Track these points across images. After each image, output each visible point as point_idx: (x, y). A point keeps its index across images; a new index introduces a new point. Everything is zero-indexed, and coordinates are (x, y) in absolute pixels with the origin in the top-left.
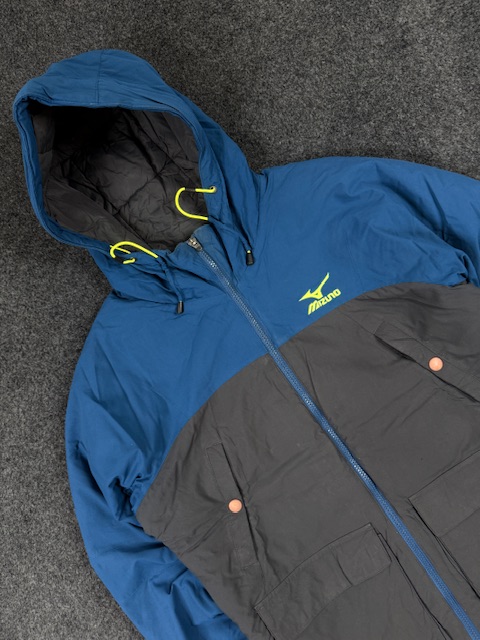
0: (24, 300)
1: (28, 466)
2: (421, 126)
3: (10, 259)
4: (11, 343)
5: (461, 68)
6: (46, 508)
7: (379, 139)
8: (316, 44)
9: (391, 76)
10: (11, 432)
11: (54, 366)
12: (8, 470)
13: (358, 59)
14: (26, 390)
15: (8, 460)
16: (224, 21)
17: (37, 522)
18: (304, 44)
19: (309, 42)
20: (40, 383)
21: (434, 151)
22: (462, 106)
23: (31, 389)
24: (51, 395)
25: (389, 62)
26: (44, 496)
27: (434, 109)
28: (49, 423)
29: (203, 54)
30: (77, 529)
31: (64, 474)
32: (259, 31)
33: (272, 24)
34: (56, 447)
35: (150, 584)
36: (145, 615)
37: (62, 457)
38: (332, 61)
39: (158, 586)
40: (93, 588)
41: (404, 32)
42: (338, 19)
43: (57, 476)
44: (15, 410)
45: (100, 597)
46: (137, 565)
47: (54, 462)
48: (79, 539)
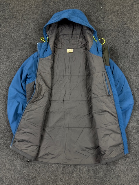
0: (34, 38)
1: (12, 65)
2: (120, 58)
3: (37, 30)
4: (26, 43)
5: (134, 54)
6: (9, 74)
7: (112, 56)
8: (113, 33)
9: (121, 47)
10: (13, 57)
11: (30, 52)
12: (8, 63)
13: (118, 41)
14: (22, 52)
15: (9, 61)
16: (102, 19)
17: (5, 76)
18: (111, 32)
19: (112, 32)
20: (25, 53)
21: (120, 64)
22: (129, 60)
23: (23, 53)
24: (26, 56)
25: (123, 45)
26: (10, 72)
27: (124, 57)
28: (21, 60)
29: (94, 21)
30: (11, 82)
31: (17, 71)
32: (106, 25)
33: (108, 25)
34: (19, 65)
35: (16, 100)
36: (11, 104)
37: (19, 68)
38: (114, 38)
39: (17, 101)
40: (5, 94)
41: (128, 41)
42: (119, 32)
43: (15, 70)
44: (17, 54)
45: (5, 97)
46: (17, 94)
47: (17, 68)
48: (10, 84)
